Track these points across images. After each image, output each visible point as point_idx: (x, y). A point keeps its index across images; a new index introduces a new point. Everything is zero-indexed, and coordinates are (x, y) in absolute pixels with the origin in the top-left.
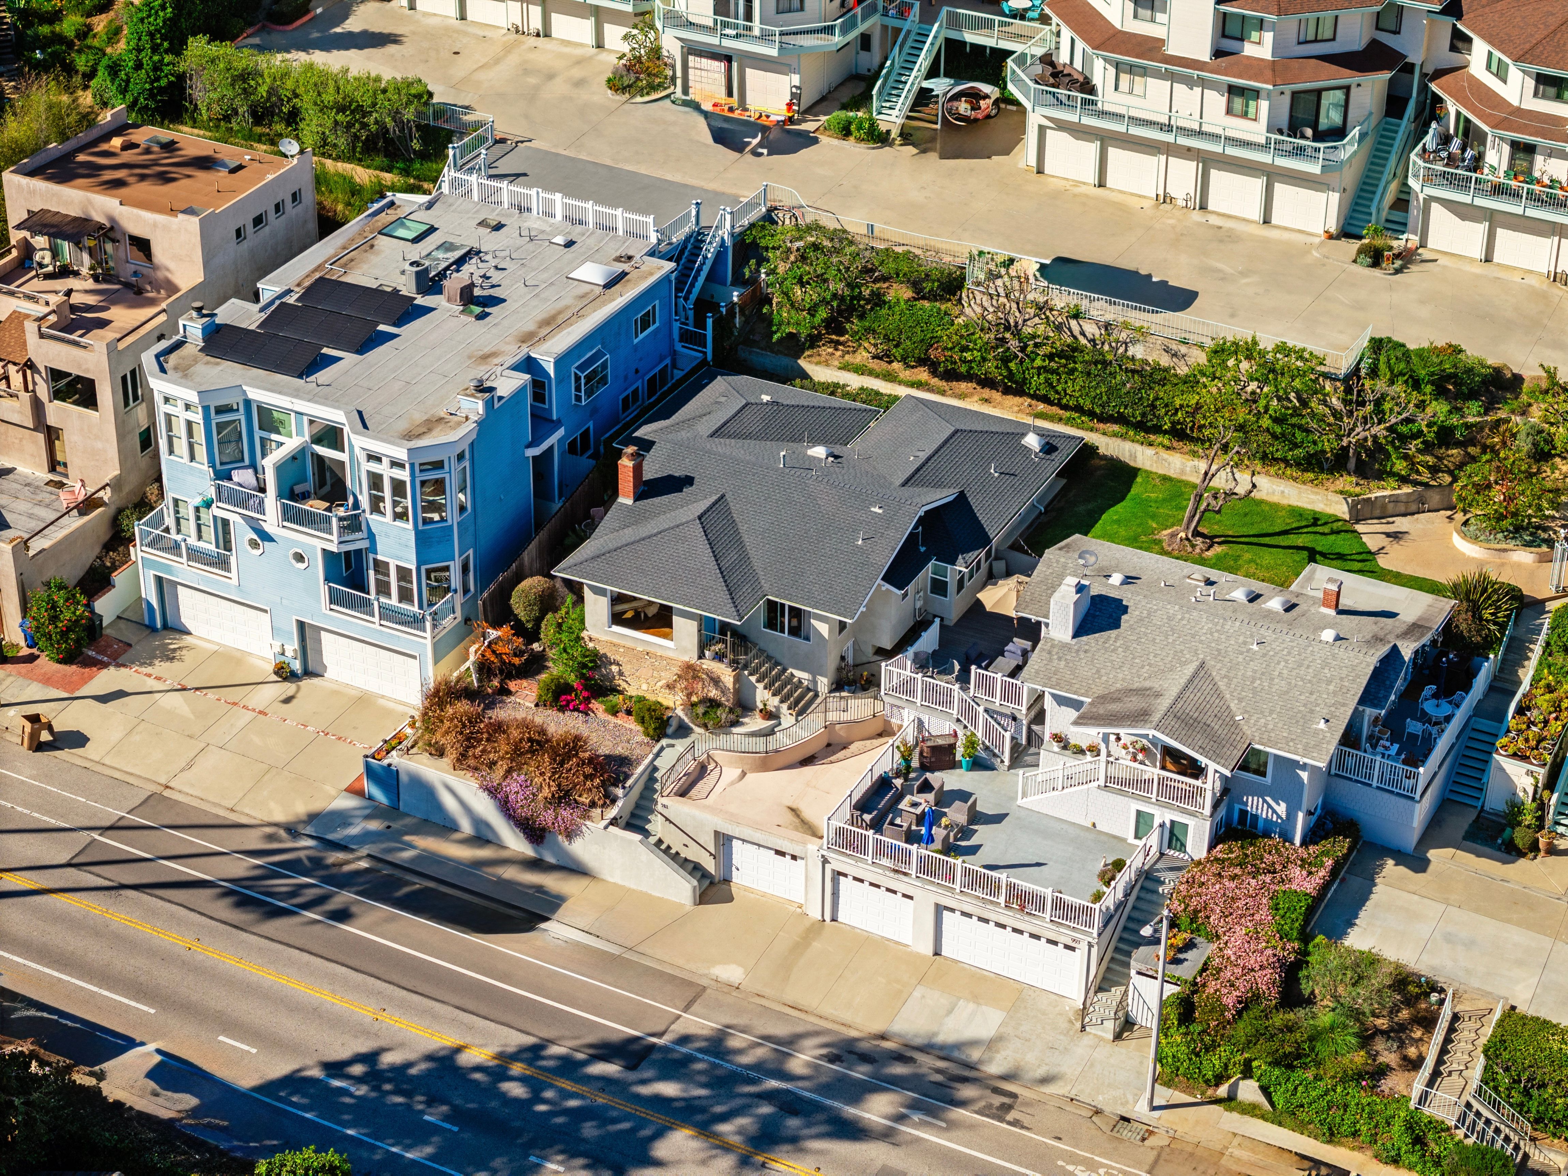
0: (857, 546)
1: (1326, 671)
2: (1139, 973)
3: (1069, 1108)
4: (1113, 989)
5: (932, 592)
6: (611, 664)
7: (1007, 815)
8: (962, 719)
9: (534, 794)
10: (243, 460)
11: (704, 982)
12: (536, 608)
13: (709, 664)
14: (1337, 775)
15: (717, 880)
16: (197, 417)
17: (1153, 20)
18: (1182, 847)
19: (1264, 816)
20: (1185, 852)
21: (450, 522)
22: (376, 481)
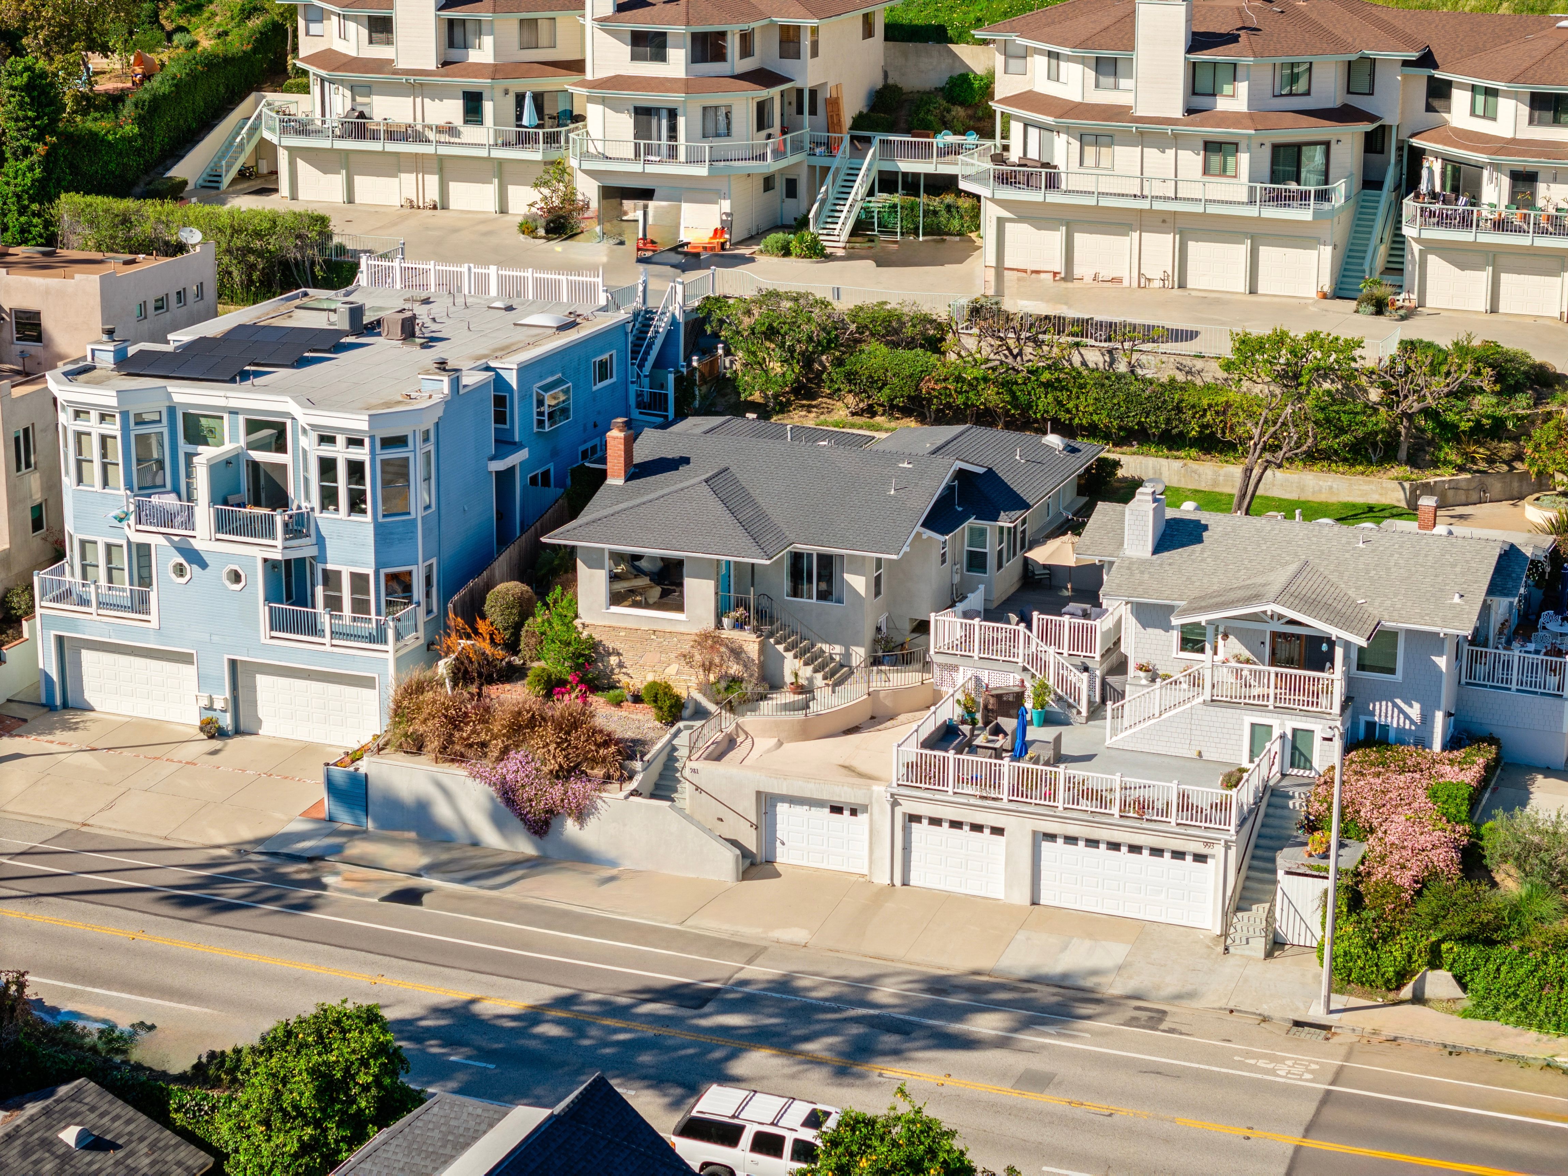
0: (890, 496)
1: (1448, 557)
2: (1288, 873)
3: (1230, 1017)
4: (1254, 907)
5: (968, 571)
6: (609, 654)
7: (1095, 755)
8: (1029, 667)
9: (537, 770)
10: (164, 486)
11: (763, 943)
12: (514, 611)
13: (728, 633)
14: (1468, 684)
15: (758, 860)
16: (114, 428)
17: (1116, 87)
18: (1307, 764)
19: (1395, 725)
20: (1311, 768)
21: (413, 516)
22: (327, 467)
